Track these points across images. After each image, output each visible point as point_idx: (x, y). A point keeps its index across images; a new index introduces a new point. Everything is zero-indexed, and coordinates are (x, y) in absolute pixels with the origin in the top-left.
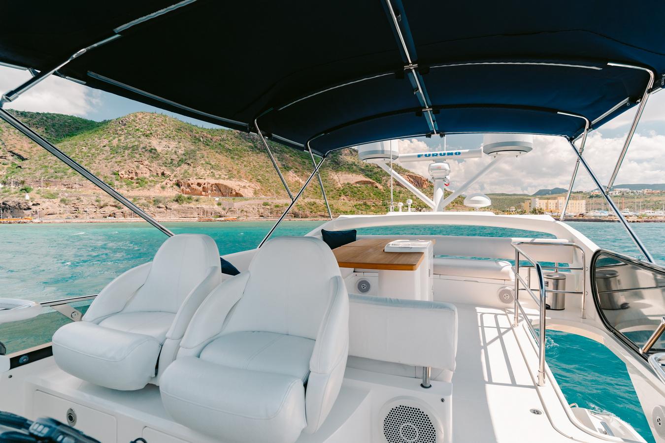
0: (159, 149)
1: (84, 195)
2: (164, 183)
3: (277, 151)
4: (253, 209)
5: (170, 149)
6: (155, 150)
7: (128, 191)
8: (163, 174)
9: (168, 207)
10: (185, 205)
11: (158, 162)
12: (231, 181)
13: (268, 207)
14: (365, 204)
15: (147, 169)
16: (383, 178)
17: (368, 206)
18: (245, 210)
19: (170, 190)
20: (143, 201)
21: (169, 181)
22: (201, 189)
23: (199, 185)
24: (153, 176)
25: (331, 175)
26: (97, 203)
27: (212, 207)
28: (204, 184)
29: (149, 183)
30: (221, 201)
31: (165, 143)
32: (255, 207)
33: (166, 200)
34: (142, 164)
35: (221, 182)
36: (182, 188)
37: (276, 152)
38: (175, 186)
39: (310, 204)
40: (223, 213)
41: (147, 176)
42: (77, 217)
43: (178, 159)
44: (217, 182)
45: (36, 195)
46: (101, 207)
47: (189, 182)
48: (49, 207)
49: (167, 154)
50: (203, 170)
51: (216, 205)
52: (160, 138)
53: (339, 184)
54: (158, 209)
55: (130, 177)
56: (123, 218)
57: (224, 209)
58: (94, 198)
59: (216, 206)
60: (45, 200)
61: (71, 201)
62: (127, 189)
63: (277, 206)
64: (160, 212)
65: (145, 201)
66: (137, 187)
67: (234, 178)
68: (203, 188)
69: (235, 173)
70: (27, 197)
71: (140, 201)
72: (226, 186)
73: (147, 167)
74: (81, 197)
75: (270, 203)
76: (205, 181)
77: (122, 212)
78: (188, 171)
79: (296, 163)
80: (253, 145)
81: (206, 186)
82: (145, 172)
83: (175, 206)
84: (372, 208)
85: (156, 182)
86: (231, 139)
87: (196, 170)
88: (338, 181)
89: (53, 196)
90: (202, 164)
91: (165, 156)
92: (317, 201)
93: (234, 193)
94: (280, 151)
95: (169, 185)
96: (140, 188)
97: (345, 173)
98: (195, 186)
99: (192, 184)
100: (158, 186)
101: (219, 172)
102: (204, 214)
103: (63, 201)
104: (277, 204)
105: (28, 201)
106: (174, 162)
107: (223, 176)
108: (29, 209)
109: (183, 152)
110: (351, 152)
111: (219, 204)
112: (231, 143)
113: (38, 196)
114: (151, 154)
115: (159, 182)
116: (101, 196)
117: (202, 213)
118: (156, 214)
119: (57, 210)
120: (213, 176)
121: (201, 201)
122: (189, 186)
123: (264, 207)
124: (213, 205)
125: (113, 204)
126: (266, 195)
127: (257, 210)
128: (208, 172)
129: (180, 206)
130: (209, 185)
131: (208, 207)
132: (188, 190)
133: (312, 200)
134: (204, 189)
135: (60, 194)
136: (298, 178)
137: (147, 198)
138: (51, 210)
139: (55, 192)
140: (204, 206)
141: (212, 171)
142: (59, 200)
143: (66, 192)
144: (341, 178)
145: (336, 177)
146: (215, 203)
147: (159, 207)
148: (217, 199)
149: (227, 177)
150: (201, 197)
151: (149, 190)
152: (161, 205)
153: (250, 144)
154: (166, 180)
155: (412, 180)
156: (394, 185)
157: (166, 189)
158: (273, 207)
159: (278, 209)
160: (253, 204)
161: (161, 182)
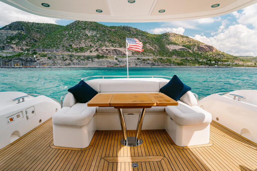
0: (89, 35)
1: (57, 55)
2: (91, 50)
3: (140, 35)
5: (93, 35)
6: (87, 35)
7: (76, 53)
8: (91, 45)
9: (93, 60)
10: (101, 60)
11: (88, 40)
12: (121, 48)
13: (140, 60)
14: (186, 59)
15: (84, 44)
16: (191, 47)
17: (188, 60)
19: (94, 53)
20: (82, 58)
21: (93, 49)
22: (107, 52)
23: (107, 50)
24: (86, 46)
25: (166, 46)
26: (63, 59)
27: (113, 60)
28: (109, 50)
29: (85, 50)
30: (117, 57)
31: (91, 32)
33: (92, 57)
34: (82, 41)
35: (117, 48)
36: (99, 51)
37: (139, 36)
38: (96, 51)
39: (159, 59)
40: (118, 63)
41: (84, 46)
42: (54, 65)
43: (97, 39)
44: (115, 48)
45: (38, 55)
46: (64, 61)
47: (102, 49)
48: (43, 61)
49: (92, 37)
50: (108, 43)
51: (115, 59)
52: (89, 30)
53: (170, 50)
55: (77, 47)
56: (74, 66)
57: (119, 61)
58: (61, 56)
59: (115, 60)
60: (41, 58)
61: (52, 58)
62: (76, 52)
64: (90, 63)
65: (83, 58)
66: (80, 52)
67: (122, 47)
68: (109, 51)
69: (123, 44)
70: (35, 56)
72: (119, 51)
73: (84, 42)
74: (56, 56)
75: (140, 58)
76: (110, 48)
77: (73, 63)
78: (102, 44)
79: (149, 41)
80: (129, 33)
81: (110, 50)
82: (83, 45)
83: (96, 60)
84: (190, 61)
85: (88, 49)
86: (120, 30)
87: (105, 43)
88: (170, 48)
89: (45, 56)
90: (108, 41)
91: (92, 38)
92: (163, 58)
93: (123, 54)
94: (142, 35)
95: (93, 51)
97: (173, 45)
98: (105, 51)
99: (104, 50)
100: (89, 51)
101: (115, 44)
102: (109, 64)
103: (49, 58)
104: (144, 59)
105: (35, 58)
106: (95, 40)
107: (117, 46)
108: (35, 61)
109: (99, 36)
110: (174, 35)
111: (116, 59)
112: (119, 32)
113: (39, 56)
114: (85, 37)
115: (89, 49)
116: (64, 56)
117: (108, 63)
118: (88, 64)
119: (47, 62)
120: (113, 46)
121: (108, 57)
122: (102, 50)
123: (138, 60)
124: (113, 59)
125: (69, 59)
126: (138, 55)
127: (134, 62)
128: (111, 44)
129: (99, 60)
130: (111, 50)
131: (111, 60)
132: (102, 52)
133: (160, 57)
135: (48, 55)
136: (151, 47)
137: (84, 56)
138: (44, 62)
139: (46, 54)
140: (109, 60)
141: (112, 44)
142: (47, 57)
143: (50, 54)
144: (171, 47)
145: (168, 47)
147: (89, 61)
148: (115, 57)
149: (119, 46)
150: (108, 56)
151: (85, 52)
153: (128, 32)
154: (92, 48)
155: (207, 48)
156: (197, 50)
157: (92, 52)
158: (142, 60)
159: (145, 61)
160: (132, 59)
161: (90, 49)
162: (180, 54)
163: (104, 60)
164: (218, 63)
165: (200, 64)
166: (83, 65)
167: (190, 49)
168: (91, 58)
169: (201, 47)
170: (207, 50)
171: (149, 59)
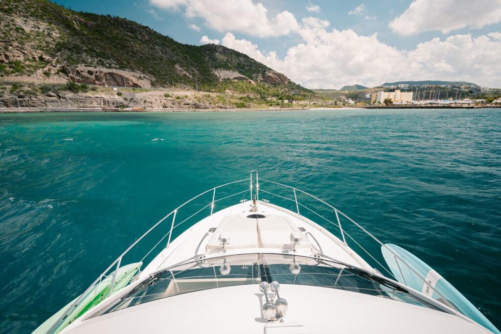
0: (27, 29)
2: (46, 69)
3: (158, 43)
4: (156, 100)
5: (41, 30)
6: (23, 29)
8: (41, 58)
9: (61, 95)
10: (82, 95)
11: (30, 44)
12: (124, 71)
13: (170, 98)
14: (248, 97)
15: (18, 52)
16: (254, 75)
18: (147, 100)
19: (56, 77)
20: (26, 88)
21: (51, 67)
22: (93, 77)
23: (90, 73)
24: (28, 59)
25: (212, 71)
27: (112, 97)
28: (96, 72)
29: (27, 69)
30: (120, 91)
31: (33, 23)
32: (157, 98)
33: (56, 88)
34: (11, 45)
35: (114, 71)
36: (70, 75)
37: (157, 45)
38: (61, 73)
39: (205, 96)
40: (125, 103)
41: (22, 59)
43: (55, 43)
44: (110, 71)
47: (77, 69)
49: (38, 36)
50: (89, 57)
51: (116, 95)
52: (24, 16)
53: (220, 79)
54: (49, 98)
57: (126, 99)
59: (116, 97)
63: (178, 98)
64: (52, 101)
65: (30, 89)
66: (13, 72)
67: (126, 68)
68: (96, 76)
69: (125, 63)
71: (22, 88)
72: (121, 76)
73: (19, 49)
75: (171, 95)
76: (97, 69)
78: (72, 57)
79: (179, 58)
80: (132, 35)
81: (98, 74)
82: (17, 55)
83: (69, 95)
85: (36, 68)
86: (108, 26)
87: (82, 57)
88: (219, 76)
90: (86, 50)
91: (38, 38)
92: (211, 94)
93: (131, 84)
94: (162, 44)
95: (52, 72)
96: (17, 73)
97: (224, 70)
98: (85, 74)
99: (82, 72)
100: (40, 71)
101: (108, 61)
102: (105, 104)
104: (178, 96)
106: (51, 46)
107: (113, 65)
109: (58, 35)
110: (224, 50)
111: (119, 94)
112: (108, 31)
114: (18, 34)
115: (40, 68)
117: (102, 103)
118: (47, 103)
120: (103, 65)
121: (98, 90)
122: (78, 72)
123: (166, 98)
124: (112, 94)
127: (160, 101)
128: (96, 60)
129: (76, 95)
130: (102, 75)
131: (107, 97)
132: (78, 78)
134: (97, 78)
136: (185, 72)
137: (31, 85)
140: (104, 96)
141: (99, 59)
144: (221, 74)
145: (216, 73)
146: (115, 93)
147: (50, 96)
148: (115, 89)
149: (118, 66)
150: (96, 86)
151: (29, 75)
152: (51, 93)
154: (48, 66)
155: (276, 77)
156: (263, 81)
157: (51, 76)
158: (174, 98)
159: (180, 100)
160: (155, 95)
161: (43, 68)
162: (237, 88)
163: (91, 96)
164: (292, 102)
165: (269, 104)
166: (34, 106)
167: (252, 79)
168: (53, 90)
169: (267, 76)
170: (277, 81)
171: (186, 97)
